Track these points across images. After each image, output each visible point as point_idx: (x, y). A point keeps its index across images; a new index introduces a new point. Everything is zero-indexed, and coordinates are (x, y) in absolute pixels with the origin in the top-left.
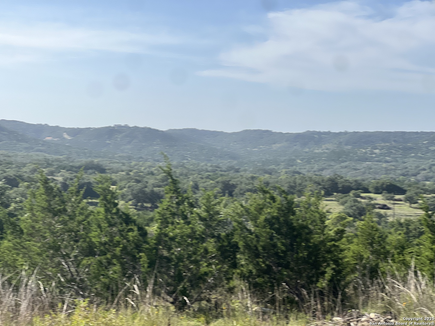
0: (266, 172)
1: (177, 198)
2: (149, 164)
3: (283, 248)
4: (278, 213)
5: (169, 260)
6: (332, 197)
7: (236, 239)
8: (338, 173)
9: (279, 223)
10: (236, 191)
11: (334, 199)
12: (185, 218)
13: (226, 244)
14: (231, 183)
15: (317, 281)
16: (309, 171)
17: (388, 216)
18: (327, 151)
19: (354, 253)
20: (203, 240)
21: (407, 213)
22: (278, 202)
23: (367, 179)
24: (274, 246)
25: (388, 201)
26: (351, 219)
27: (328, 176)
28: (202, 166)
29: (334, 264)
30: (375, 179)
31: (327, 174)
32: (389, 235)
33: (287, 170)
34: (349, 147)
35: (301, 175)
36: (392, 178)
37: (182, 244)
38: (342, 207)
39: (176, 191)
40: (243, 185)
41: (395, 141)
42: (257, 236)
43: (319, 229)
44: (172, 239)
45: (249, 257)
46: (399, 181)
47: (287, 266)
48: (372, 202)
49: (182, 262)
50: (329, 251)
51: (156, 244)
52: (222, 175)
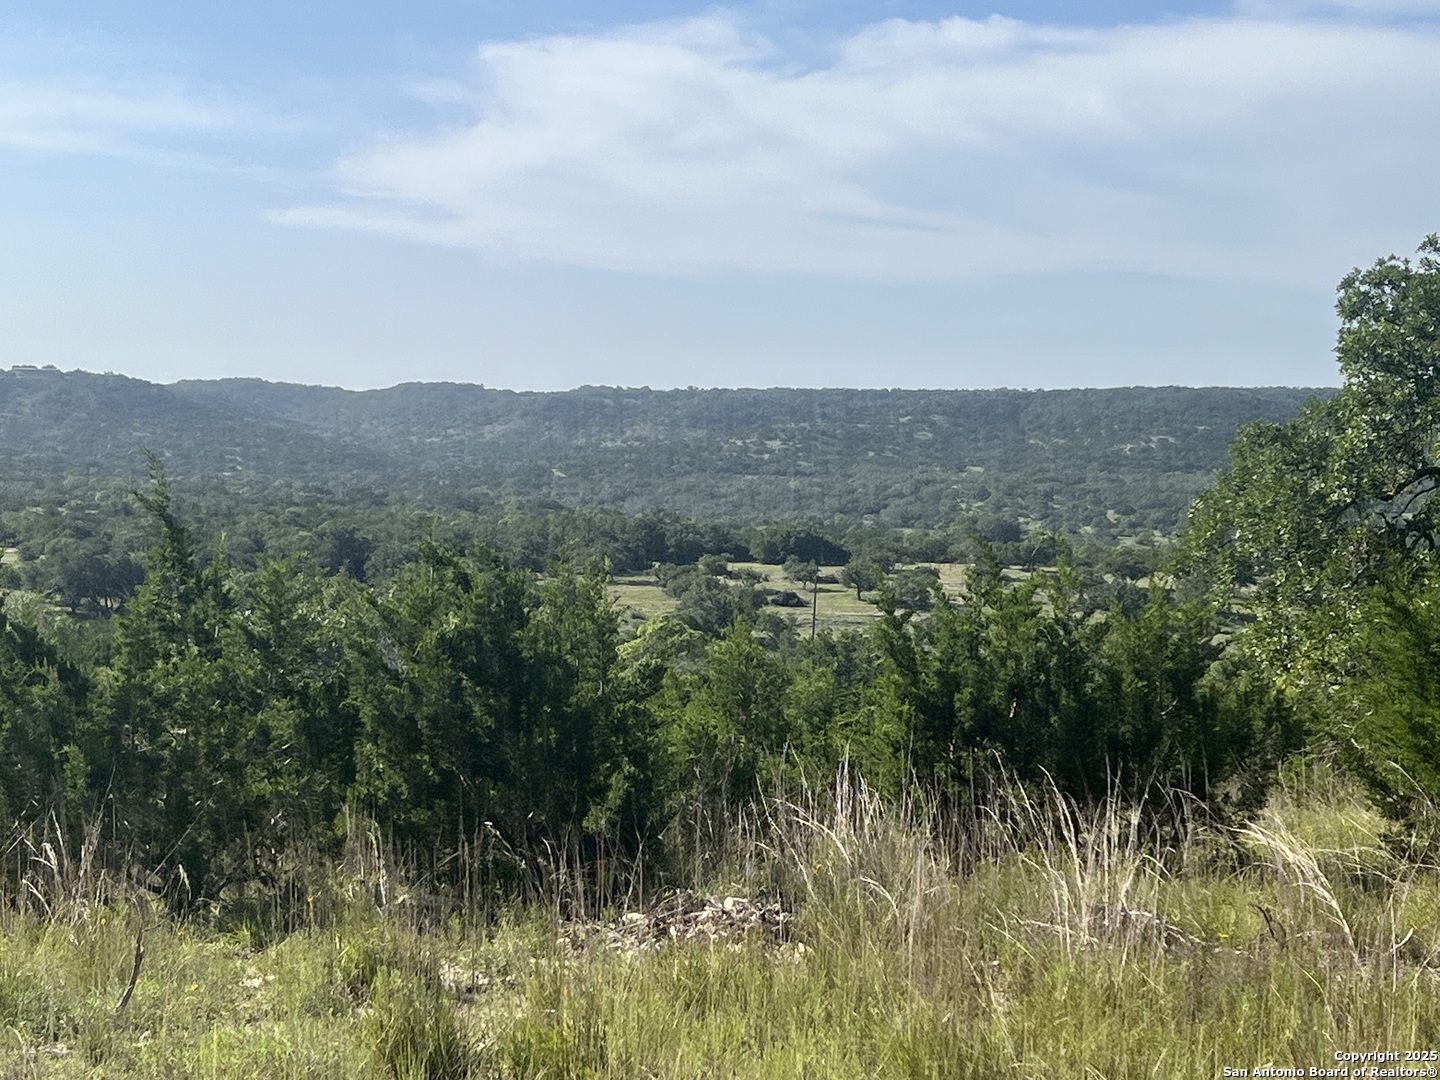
0: (462, 504)
1: (183, 582)
2: (116, 482)
3: (491, 722)
4: (476, 622)
5: (152, 764)
6: (648, 574)
7: (356, 699)
8: (666, 507)
9: (480, 650)
10: (375, 558)
11: (653, 579)
12: (205, 639)
13: (322, 713)
14: (358, 535)
15: (584, 812)
16: (584, 502)
17: (799, 626)
18: (636, 444)
19: (691, 731)
20: (257, 703)
21: (851, 615)
22: (479, 591)
23: (747, 523)
24: (466, 715)
25: (801, 584)
26: (698, 633)
27: (639, 515)
28: (278, 489)
29: (634, 762)
30: (766, 522)
31: (636, 510)
32: (799, 678)
33: (524, 499)
34: (701, 433)
35: (564, 513)
36: (811, 518)
37: (190, 718)
38: (674, 602)
39: (181, 562)
40: (396, 543)
41: (824, 416)
42: (414, 689)
43: (595, 666)
44: (165, 702)
45: (390, 750)
46: (832, 526)
47: (499, 773)
48: (758, 587)
49: (192, 768)
50: (620, 728)
51: (110, 719)
52: (332, 515)
